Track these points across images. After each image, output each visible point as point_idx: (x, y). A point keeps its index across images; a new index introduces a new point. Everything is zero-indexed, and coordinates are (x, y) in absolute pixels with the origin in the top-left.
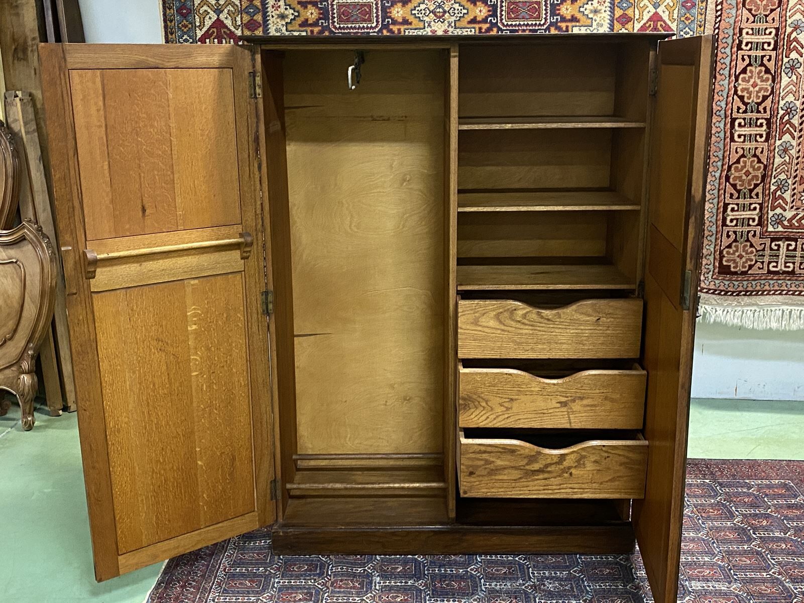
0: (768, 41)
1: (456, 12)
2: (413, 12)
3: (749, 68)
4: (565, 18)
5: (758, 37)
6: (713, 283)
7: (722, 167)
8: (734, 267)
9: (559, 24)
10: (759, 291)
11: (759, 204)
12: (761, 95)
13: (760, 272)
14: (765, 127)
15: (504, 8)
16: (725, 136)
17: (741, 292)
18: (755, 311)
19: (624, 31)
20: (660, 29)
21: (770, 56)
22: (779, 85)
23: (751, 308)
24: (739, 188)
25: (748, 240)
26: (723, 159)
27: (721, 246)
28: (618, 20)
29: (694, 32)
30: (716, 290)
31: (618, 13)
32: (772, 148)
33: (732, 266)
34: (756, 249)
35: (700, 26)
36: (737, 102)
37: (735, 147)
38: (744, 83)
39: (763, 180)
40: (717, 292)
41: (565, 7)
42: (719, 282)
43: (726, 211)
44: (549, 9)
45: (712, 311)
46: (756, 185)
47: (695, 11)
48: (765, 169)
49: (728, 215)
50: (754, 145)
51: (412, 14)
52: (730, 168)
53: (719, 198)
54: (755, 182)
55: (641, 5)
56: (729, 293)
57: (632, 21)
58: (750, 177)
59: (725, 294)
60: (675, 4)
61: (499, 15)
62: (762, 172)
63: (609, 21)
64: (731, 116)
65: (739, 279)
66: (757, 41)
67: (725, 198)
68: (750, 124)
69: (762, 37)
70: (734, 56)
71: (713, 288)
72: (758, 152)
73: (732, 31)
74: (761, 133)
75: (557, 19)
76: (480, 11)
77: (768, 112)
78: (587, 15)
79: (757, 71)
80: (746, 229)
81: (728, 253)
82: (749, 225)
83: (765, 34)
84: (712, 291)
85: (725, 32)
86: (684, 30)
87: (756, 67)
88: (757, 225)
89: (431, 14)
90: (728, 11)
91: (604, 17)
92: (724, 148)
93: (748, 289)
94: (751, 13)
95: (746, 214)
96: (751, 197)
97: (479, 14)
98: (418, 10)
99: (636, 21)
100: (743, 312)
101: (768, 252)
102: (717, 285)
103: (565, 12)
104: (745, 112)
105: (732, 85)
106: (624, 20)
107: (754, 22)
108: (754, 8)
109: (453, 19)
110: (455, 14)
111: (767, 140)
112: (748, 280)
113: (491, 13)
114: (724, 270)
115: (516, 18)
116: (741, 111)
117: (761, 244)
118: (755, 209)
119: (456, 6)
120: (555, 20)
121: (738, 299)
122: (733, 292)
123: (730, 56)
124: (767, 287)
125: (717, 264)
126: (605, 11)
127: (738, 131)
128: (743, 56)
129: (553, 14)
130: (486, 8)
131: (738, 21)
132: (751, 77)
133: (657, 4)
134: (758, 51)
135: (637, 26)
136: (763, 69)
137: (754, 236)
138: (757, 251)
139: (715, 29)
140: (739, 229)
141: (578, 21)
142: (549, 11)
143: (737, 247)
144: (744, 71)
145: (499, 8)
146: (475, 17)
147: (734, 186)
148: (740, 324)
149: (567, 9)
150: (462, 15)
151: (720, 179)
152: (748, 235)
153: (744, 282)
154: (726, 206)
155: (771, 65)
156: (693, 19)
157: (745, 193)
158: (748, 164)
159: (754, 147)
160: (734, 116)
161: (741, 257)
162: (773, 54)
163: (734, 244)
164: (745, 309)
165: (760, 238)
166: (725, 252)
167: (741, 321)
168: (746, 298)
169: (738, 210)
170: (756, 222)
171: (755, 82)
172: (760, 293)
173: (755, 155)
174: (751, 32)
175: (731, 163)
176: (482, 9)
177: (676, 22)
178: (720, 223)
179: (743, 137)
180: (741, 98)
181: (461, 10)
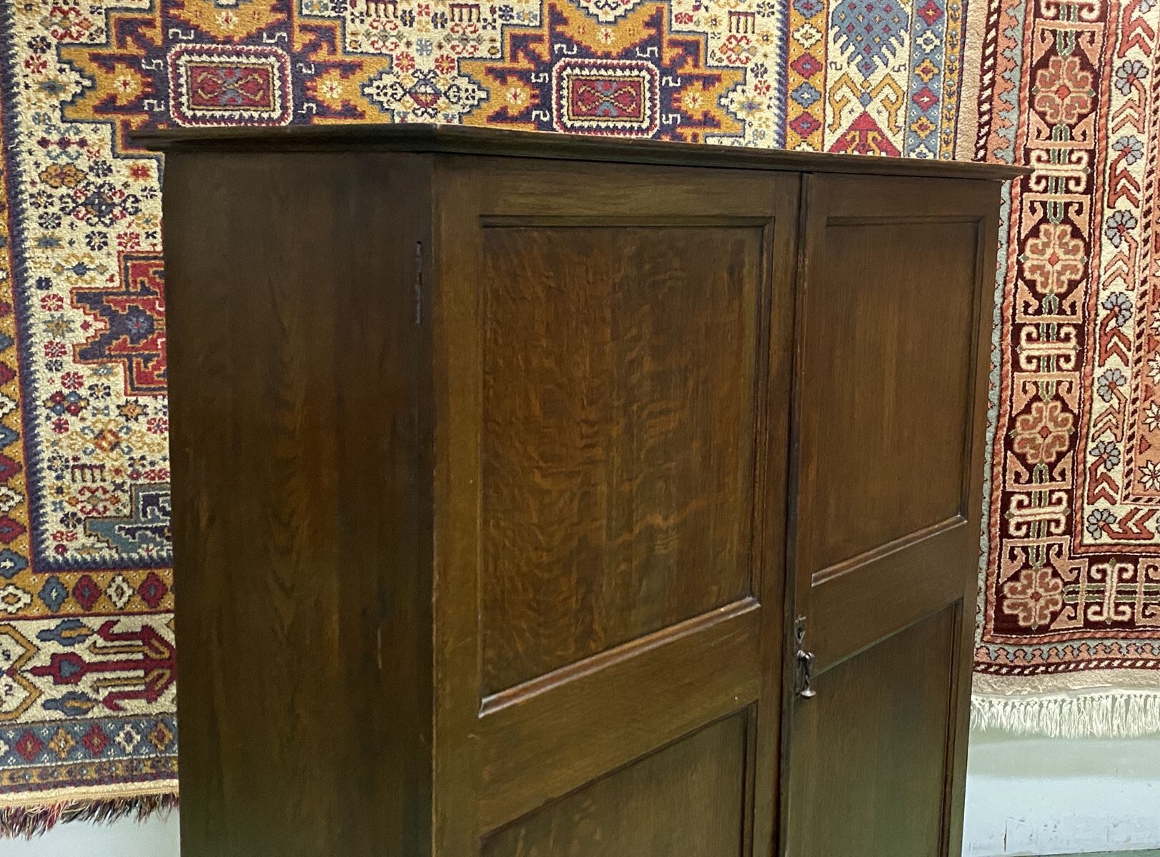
0: (1075, 174)
1: (463, 94)
2: (367, 90)
3: (1043, 227)
4: (690, 117)
5: (1058, 167)
6: (984, 650)
7: (998, 421)
8: (1025, 619)
9: (679, 130)
10: (1070, 663)
11: (1066, 491)
12: (1064, 278)
13: (1072, 624)
14: (1073, 342)
15: (565, 93)
16: (1002, 358)
17: (1037, 666)
18: (1063, 701)
19: (805, 148)
20: (873, 145)
21: (1081, 204)
22: (1096, 261)
23: (1055, 698)
24: (1030, 461)
25: (1048, 564)
26: (1000, 405)
27: (999, 576)
28: (794, 125)
29: (935, 155)
30: (990, 665)
31: (794, 111)
32: (1088, 382)
33: (1021, 615)
34: (1063, 580)
35: (947, 143)
36: (1024, 294)
37: (1022, 381)
38: (1035, 256)
39: (1072, 446)
40: (992, 670)
41: (691, 94)
42: (997, 647)
43: (1008, 508)
44: (657, 97)
45: (983, 707)
46: (1061, 456)
47: (936, 112)
48: (1075, 424)
49: (1012, 516)
50: (1055, 376)
51: (363, 94)
52: (1012, 421)
53: (992, 481)
54: (1058, 448)
55: (838, 98)
56: (1017, 671)
57: (821, 129)
58: (1049, 439)
59: (1009, 673)
60: (900, 98)
61: (554, 106)
62: (1069, 431)
63: (776, 128)
64: (1014, 320)
65: (1035, 641)
66: (1056, 174)
67: (1004, 482)
68: (1048, 336)
69: (1065, 167)
70: (1017, 203)
71: (984, 660)
72: (1063, 391)
73: (1011, 154)
74: (1067, 352)
75: (675, 119)
76: (515, 96)
77: (1080, 313)
78: (735, 114)
79: (1058, 233)
80: (1044, 541)
81: (1013, 591)
82: (1050, 534)
83: (1070, 162)
84: (982, 667)
85: (999, 156)
86: (917, 150)
87: (1056, 225)
88: (1064, 533)
89: (408, 97)
90: (1003, 114)
91: (767, 119)
92: (1002, 383)
93: (1052, 660)
94: (1043, 119)
95: (1046, 512)
96: (1052, 479)
97: (512, 101)
98: (378, 87)
99: (827, 130)
100: (1041, 706)
101: (1084, 585)
102: (993, 655)
103: (691, 106)
104: (1038, 312)
105: (1014, 258)
106: (805, 126)
107: (1049, 138)
108: (1049, 111)
109: (455, 110)
110: (460, 98)
111: (1077, 367)
112: (1049, 643)
113: (537, 101)
114: (1006, 625)
115: (591, 114)
116: (1031, 310)
117: (1071, 571)
118: (1059, 501)
119: (463, 83)
120: (670, 122)
121: (1034, 682)
122: (1025, 668)
123: (1008, 202)
124: (1085, 655)
125: (992, 613)
126: (769, 107)
127: (1027, 349)
128: (1032, 203)
129: (666, 109)
130: (527, 89)
131: (1022, 135)
132: (1046, 245)
133: (866, 96)
134: (1058, 194)
135: (831, 139)
136: (1068, 228)
137: (1059, 554)
138: (1065, 584)
139: (978, 150)
140: (1032, 542)
141: (717, 125)
142: (657, 102)
143: (1029, 577)
144: (1035, 232)
145: (554, 92)
146: (504, 109)
147: (1022, 458)
148: (1037, 730)
149: (694, 100)
150: (476, 103)
151: (993, 445)
152: (1048, 554)
153: (1042, 648)
154: (1007, 496)
155: (1082, 222)
156: (932, 127)
157: (1041, 471)
158: (1046, 413)
159: (1055, 380)
160: (1018, 321)
161: (1036, 597)
162: (1086, 200)
163: (1024, 572)
164: (1045, 699)
165: (1069, 558)
166: (1006, 590)
167: (1038, 724)
168: (1047, 678)
169: (1029, 506)
170: (1062, 527)
171: (1054, 253)
172: (1072, 666)
173: (1057, 397)
174: (1045, 157)
175: (1014, 413)
176: (518, 91)
177: (902, 132)
178: (996, 530)
179: (1035, 361)
180: (1031, 285)
181: (474, 91)
